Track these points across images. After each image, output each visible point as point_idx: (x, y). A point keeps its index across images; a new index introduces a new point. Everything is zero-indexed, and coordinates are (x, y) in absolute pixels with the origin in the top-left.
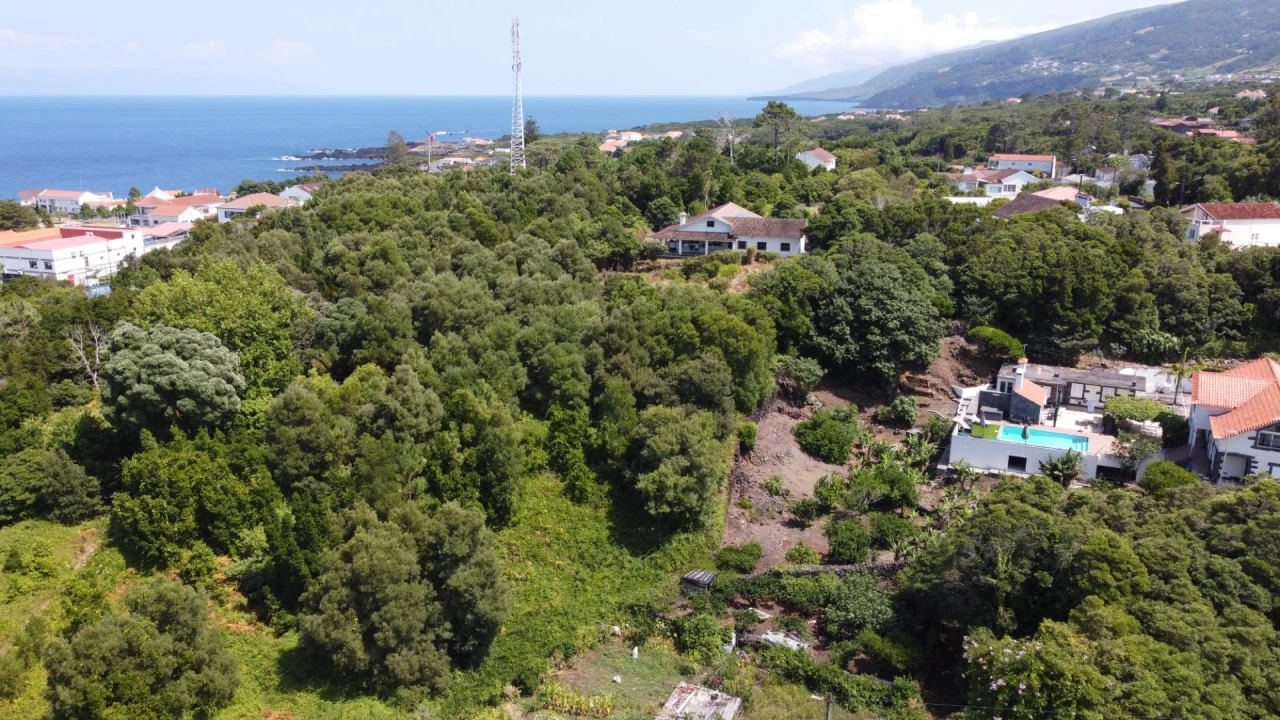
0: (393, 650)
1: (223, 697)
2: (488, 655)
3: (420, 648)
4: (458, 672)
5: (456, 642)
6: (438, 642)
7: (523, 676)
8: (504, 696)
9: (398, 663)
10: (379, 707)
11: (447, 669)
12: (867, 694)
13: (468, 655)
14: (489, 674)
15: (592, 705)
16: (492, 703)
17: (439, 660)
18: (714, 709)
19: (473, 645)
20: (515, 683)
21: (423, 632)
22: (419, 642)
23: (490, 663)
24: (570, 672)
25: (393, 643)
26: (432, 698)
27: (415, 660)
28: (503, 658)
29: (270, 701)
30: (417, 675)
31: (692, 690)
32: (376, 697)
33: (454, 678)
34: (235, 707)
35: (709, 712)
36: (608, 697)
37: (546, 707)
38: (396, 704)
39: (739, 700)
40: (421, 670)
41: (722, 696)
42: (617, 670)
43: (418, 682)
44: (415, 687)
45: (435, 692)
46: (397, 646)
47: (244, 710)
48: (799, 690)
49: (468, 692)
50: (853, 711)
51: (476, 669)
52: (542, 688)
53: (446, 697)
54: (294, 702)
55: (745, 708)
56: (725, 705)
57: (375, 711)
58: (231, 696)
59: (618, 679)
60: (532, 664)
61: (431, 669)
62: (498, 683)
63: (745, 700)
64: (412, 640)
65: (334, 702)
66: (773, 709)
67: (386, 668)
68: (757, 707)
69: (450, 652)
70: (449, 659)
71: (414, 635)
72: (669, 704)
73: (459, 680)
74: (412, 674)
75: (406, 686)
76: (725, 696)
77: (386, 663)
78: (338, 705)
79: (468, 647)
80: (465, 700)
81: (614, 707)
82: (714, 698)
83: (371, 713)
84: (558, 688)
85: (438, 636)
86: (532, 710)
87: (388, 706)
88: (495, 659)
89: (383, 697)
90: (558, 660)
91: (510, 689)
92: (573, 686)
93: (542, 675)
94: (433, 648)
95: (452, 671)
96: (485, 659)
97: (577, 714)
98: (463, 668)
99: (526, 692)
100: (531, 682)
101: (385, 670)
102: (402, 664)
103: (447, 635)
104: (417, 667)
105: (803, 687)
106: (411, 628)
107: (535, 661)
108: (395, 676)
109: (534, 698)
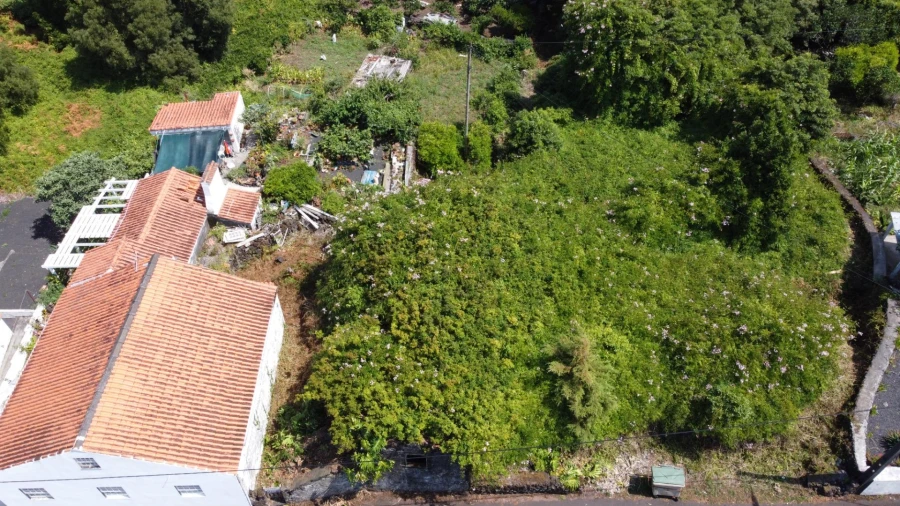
0: (152, 51)
1: (29, 96)
2: (226, 50)
3: (173, 49)
4: (206, 64)
5: (200, 42)
6: (186, 43)
7: (254, 61)
8: (243, 76)
9: (158, 60)
10: (153, 93)
11: (197, 62)
12: (497, 50)
13: (211, 51)
14: (230, 64)
15: (307, 76)
16: (235, 82)
17: (190, 57)
18: (393, 69)
19: (213, 43)
20: (249, 67)
21: (172, 36)
22: (171, 44)
23: (229, 55)
24: (289, 56)
25: (150, 46)
26: (191, 84)
27: (170, 57)
28: (238, 51)
29: (69, 97)
30: (176, 68)
31: (377, 58)
32: (148, 86)
33: (204, 68)
34: (43, 104)
35: (390, 72)
36: (319, 69)
37: (275, 80)
38: (165, 90)
39: (410, 62)
40: (178, 63)
41: (398, 60)
42: (322, 51)
43: (177, 73)
44: (176, 77)
45: (192, 79)
46: (154, 48)
47: (50, 105)
48: (451, 52)
49: (217, 77)
50: (487, 62)
51: (219, 60)
52: (270, 68)
53: (201, 82)
54: (88, 96)
55: (414, 67)
56: (400, 66)
57: (150, 95)
58: (36, 97)
59: (324, 57)
60: (260, 52)
61: (185, 63)
62: (237, 68)
63: (414, 61)
64: (165, 43)
65: (118, 93)
66: (433, 65)
67: (150, 64)
68: (422, 66)
69: (197, 50)
70: (197, 54)
71: (165, 38)
72: (362, 69)
73: (208, 70)
74: (171, 68)
75: (169, 77)
76: (400, 60)
77: (149, 61)
78: (122, 95)
79: (210, 45)
80: (216, 82)
81: (323, 76)
82: (392, 62)
83: (148, 97)
84: (281, 67)
85: (184, 39)
86: (265, 84)
87: (159, 91)
88: (232, 52)
89: (154, 86)
90: (278, 48)
91: (247, 71)
92: (292, 65)
93: (268, 59)
94: (183, 47)
95: (201, 63)
96: (224, 52)
97: (298, 83)
98: (210, 61)
99: (259, 72)
100: (261, 65)
101: (150, 67)
102: (162, 61)
103: (191, 37)
104: (173, 62)
105: (453, 50)
106: (161, 34)
107: (262, 50)
108: (159, 70)
109: (266, 76)
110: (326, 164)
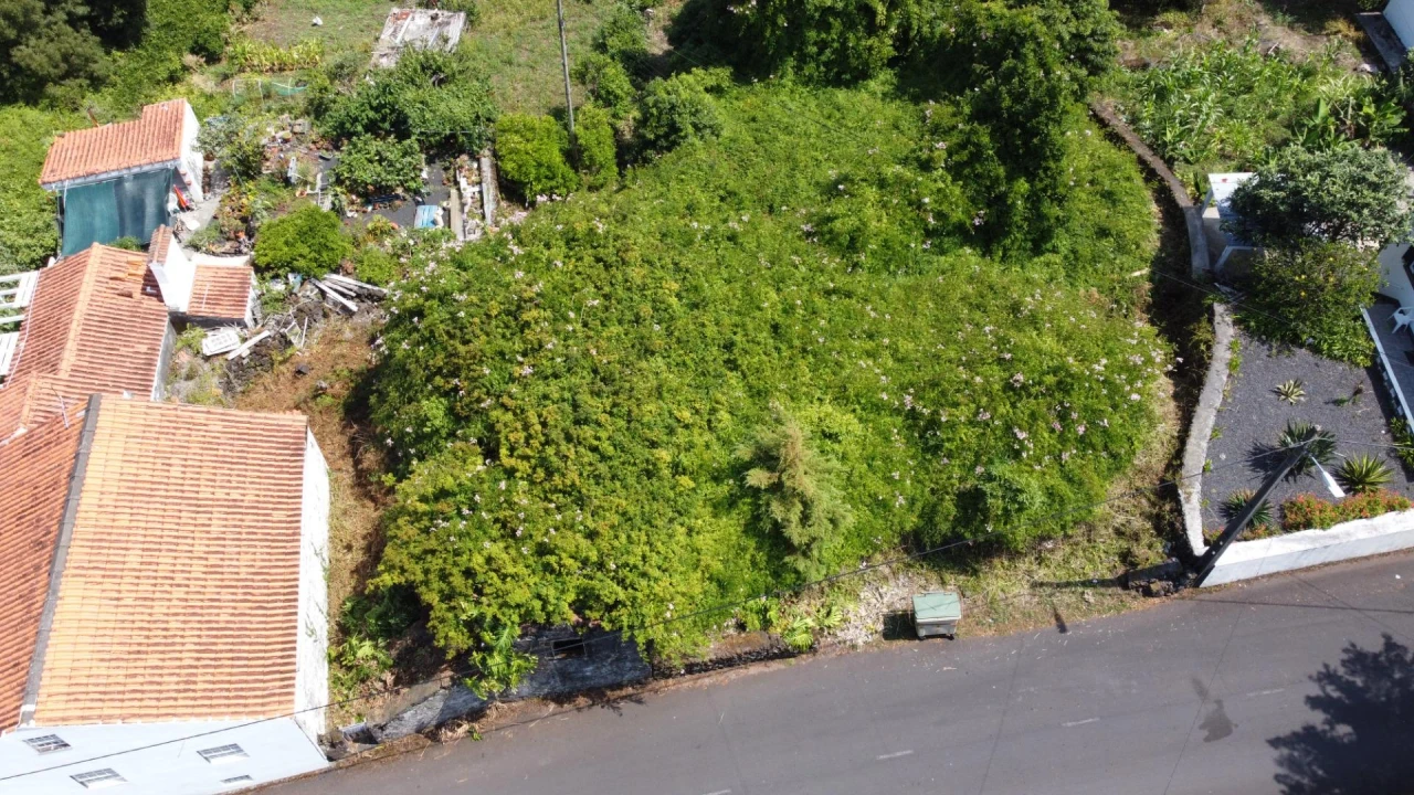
0: (16, 43)
2: (147, 25)
3: (52, 34)
4: (117, 54)
5: (97, 18)
6: (73, 21)
7: (201, 41)
8: (186, 68)
9: (30, 56)
10: (31, 114)
11: (100, 52)
13: (120, 30)
14: (159, 48)
15: (296, 56)
16: (173, 79)
17: (85, 44)
18: (436, 31)
19: (122, 16)
20: (193, 51)
21: (47, 12)
22: (48, 26)
23: (154, 34)
24: (258, 24)
25: (11, 33)
26: (97, 90)
27: (51, 48)
28: (168, 26)
30: (64, 66)
31: (407, 15)
32: (21, 104)
33: (115, 61)
35: (431, 37)
36: (313, 43)
37: (242, 70)
38: (52, 106)
39: (462, 15)
40: (66, 58)
41: (443, 15)
42: (315, 12)
43: (71, 73)
44: (67, 82)
45: (96, 83)
46: (18, 36)
49: (139, 74)
50: (588, 2)
51: (138, 43)
52: (229, 49)
53: (114, 85)
55: (471, 22)
56: (448, 23)
57: (28, 119)
59: (318, 20)
60: (207, 24)
61: (79, 56)
62: (171, 54)
63: (470, 13)
64: (37, 25)
67: (17, 65)
68: (484, 19)
69: (95, 31)
70: (98, 39)
71: (37, 17)
72: (386, 35)
73: (122, 62)
74: (56, 67)
75: (56, 83)
76: (446, 13)
77: (15, 60)
79: (117, 18)
80: (140, 83)
81: (323, 54)
82: (434, 18)
83: (24, 123)
84: (248, 46)
85: (69, 14)
86: (226, 77)
87: (43, 110)
88: (158, 29)
89: (32, 100)
90: (238, 13)
91: (190, 59)
92: (266, 39)
93: (224, 35)
94: (69, 29)
95: (108, 53)
96: (145, 30)
97: (281, 70)
98: (122, 47)
99: (212, 58)
100: (213, 45)
101: (17, 70)
102: (37, 57)
103: (82, 10)
104: (58, 57)
106: (27, 11)
107: (210, 20)
108: (34, 74)
109: (224, 63)
110: (352, 203)
